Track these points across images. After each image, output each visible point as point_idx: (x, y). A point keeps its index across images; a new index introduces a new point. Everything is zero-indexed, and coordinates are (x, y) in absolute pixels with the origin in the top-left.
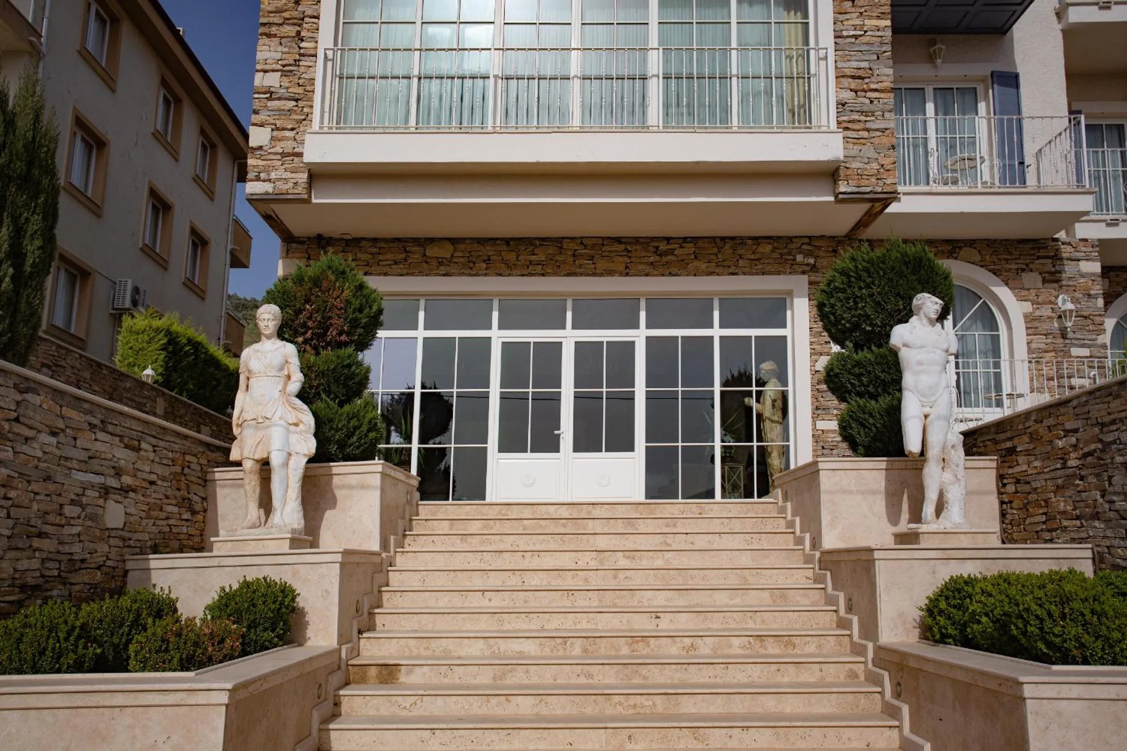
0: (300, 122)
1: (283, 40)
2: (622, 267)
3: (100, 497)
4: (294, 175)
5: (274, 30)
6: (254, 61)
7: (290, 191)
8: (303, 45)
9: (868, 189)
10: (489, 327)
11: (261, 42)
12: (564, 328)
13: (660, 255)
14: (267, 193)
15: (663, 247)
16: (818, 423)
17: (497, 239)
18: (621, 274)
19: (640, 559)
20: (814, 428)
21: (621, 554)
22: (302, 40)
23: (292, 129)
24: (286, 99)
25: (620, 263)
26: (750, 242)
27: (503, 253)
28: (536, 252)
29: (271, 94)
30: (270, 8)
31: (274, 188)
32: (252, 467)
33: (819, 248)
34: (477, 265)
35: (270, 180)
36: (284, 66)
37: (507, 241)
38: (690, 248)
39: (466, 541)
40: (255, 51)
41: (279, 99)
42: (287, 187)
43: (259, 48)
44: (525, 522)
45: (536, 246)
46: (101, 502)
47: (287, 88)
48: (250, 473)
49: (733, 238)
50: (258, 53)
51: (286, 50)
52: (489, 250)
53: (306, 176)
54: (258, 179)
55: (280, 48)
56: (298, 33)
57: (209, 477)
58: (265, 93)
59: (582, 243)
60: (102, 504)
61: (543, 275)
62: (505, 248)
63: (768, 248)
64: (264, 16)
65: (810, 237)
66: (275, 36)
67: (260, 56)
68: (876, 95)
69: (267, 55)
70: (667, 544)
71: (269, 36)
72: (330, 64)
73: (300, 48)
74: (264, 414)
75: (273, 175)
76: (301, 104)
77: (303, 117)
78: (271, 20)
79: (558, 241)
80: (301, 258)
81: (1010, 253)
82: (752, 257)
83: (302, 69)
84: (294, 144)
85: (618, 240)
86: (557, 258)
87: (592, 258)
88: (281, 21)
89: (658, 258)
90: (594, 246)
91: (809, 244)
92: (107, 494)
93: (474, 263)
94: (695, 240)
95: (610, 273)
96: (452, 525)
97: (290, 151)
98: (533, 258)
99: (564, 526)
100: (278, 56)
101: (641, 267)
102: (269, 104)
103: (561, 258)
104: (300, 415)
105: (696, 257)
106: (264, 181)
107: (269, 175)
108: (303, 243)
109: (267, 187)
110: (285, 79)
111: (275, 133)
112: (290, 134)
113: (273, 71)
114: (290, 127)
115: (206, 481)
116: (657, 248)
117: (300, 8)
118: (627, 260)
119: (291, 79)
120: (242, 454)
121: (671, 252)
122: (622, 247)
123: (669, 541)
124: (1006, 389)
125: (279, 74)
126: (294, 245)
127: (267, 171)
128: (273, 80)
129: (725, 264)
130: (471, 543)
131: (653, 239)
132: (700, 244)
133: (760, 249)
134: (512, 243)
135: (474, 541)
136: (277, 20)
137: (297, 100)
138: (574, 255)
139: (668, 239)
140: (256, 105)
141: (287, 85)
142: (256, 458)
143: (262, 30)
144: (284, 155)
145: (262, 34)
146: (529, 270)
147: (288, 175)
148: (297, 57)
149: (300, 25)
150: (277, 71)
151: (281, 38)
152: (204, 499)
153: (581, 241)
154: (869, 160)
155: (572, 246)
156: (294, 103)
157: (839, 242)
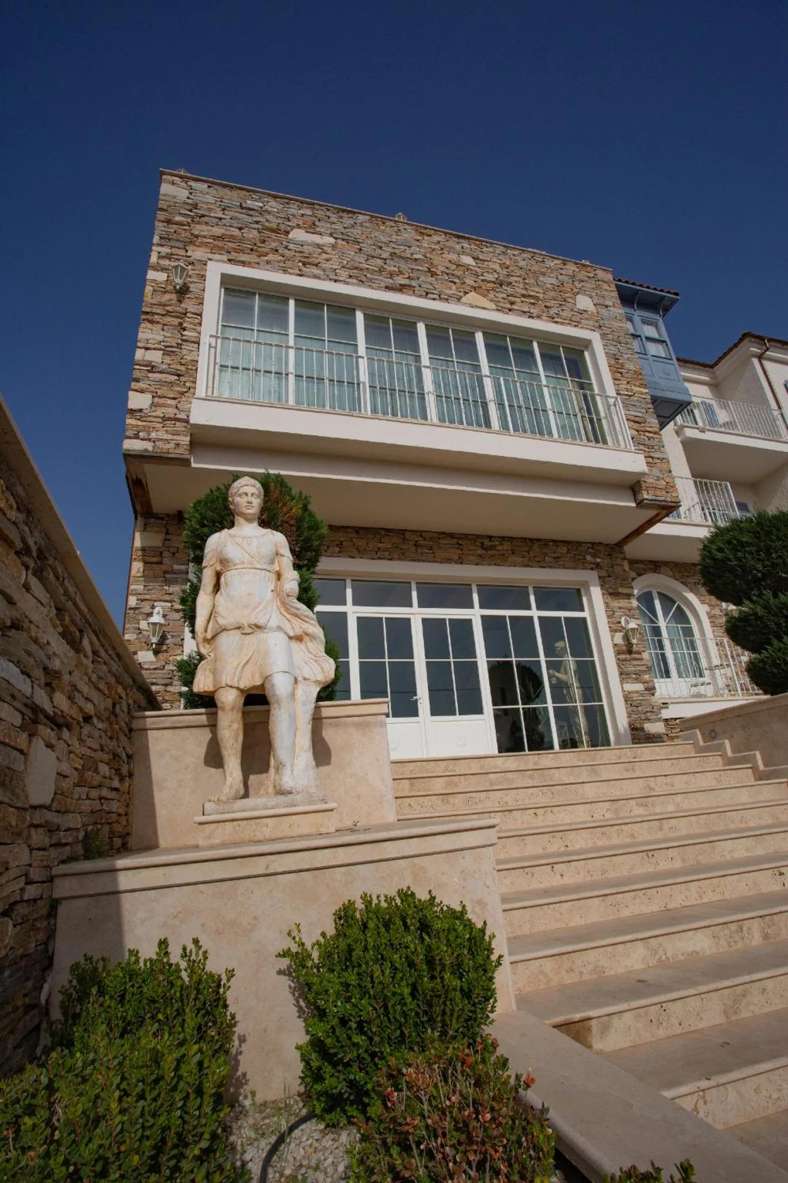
0: (183, 393)
1: (165, 327)
2: (456, 557)
3: (23, 728)
4: (175, 437)
5: (157, 318)
6: (136, 340)
7: (171, 451)
8: (185, 333)
9: (662, 499)
10: (344, 603)
11: (143, 325)
12: (411, 605)
13: (485, 549)
14: (146, 450)
15: (487, 543)
16: (625, 685)
17: (348, 527)
18: (456, 563)
19: (653, 806)
20: (623, 691)
21: (633, 802)
22: (184, 329)
23: (174, 399)
24: (167, 373)
25: (454, 553)
26: (551, 544)
27: (354, 540)
28: (383, 540)
29: (152, 368)
30: (153, 301)
31: (154, 447)
32: (235, 701)
33: (600, 551)
34: (331, 548)
35: (150, 440)
36: (166, 347)
37: (357, 530)
38: (506, 546)
39: (448, 802)
40: (137, 332)
41: (161, 372)
42: (168, 446)
43: (141, 330)
44: (491, 776)
45: (383, 536)
46: (22, 740)
47: (169, 365)
48: (232, 710)
49: (539, 540)
50: (140, 334)
51: (169, 335)
52: (341, 536)
53: (188, 439)
54: (136, 437)
55: (162, 333)
56: (181, 324)
57: (136, 725)
58: (146, 366)
59: (421, 536)
60: (24, 746)
61: (391, 560)
62: (355, 535)
63: (564, 550)
64: (146, 306)
65: (592, 543)
66: (158, 323)
67: (141, 336)
68: (651, 435)
69: (149, 336)
70: (651, 789)
71: (152, 322)
72: (213, 350)
73: (183, 335)
74: (253, 621)
75: (153, 435)
76: (182, 379)
77: (185, 390)
78: (154, 311)
79: (402, 532)
80: (159, 532)
81: (688, 572)
82: (554, 555)
83: (184, 352)
84: (176, 411)
85: (452, 536)
86: (402, 547)
87: (431, 548)
88: (164, 313)
89: (484, 552)
90: (431, 539)
91: (592, 548)
92: (35, 722)
93: (328, 547)
94: (511, 539)
95: (448, 561)
96: (412, 785)
97: (172, 416)
98: (381, 545)
99: (531, 777)
100: (161, 338)
101: (471, 558)
102: (150, 375)
103: (405, 547)
104: (305, 626)
105: (513, 553)
106: (143, 439)
107: (149, 434)
108: (162, 519)
109: (149, 446)
110: (166, 357)
111: (156, 400)
112: (173, 402)
113: (154, 349)
114: (172, 396)
115: (131, 730)
116: (482, 543)
117: (183, 305)
118: (460, 552)
119: (173, 357)
120: (216, 681)
121: (493, 548)
122: (455, 541)
123: (653, 785)
124: (704, 664)
125: (161, 352)
126: (152, 520)
127: (148, 430)
128: (155, 357)
129: (537, 559)
130: (454, 804)
131: (478, 536)
132: (515, 543)
133: (559, 550)
134: (361, 532)
135: (457, 801)
136: (159, 310)
137: (179, 376)
138: (415, 545)
139: (490, 538)
140: (136, 374)
141: (169, 362)
142: (242, 686)
143: (143, 317)
144: (165, 419)
145: (144, 320)
146: (377, 554)
147: (170, 437)
148: (180, 342)
149: (182, 318)
150: (160, 349)
151: (164, 325)
152: (129, 757)
153: (421, 533)
154: (658, 479)
155: (415, 538)
156: (176, 378)
157: (612, 548)
